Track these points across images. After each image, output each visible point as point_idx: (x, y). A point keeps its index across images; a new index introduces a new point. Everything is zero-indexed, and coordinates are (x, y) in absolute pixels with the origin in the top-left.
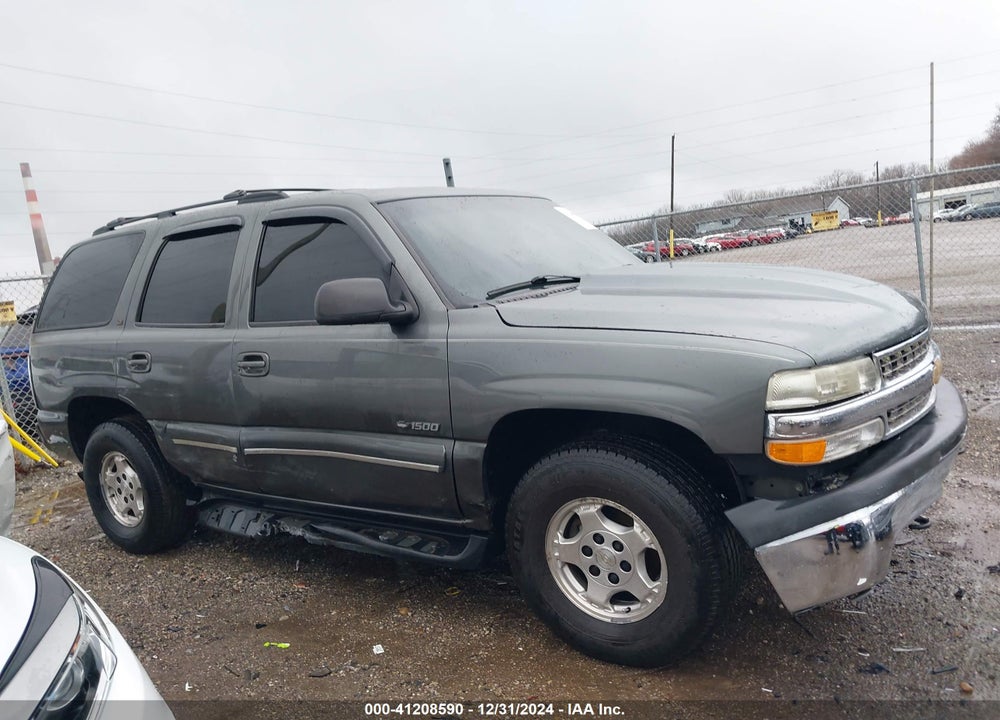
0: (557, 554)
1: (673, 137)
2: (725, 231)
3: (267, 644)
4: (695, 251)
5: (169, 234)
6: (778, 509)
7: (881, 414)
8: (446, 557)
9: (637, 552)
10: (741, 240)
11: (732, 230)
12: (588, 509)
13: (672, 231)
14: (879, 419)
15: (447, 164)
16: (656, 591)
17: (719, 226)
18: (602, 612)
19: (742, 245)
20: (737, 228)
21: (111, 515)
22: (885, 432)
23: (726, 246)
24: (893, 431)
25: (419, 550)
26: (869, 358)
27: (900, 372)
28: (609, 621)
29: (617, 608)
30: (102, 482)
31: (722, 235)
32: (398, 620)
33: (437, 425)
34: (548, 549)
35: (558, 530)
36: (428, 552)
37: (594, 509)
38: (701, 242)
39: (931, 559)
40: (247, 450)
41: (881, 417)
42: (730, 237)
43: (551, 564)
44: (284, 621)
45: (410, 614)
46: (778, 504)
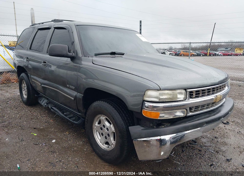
0: (95, 128)
1: (215, 23)
2: (225, 51)
3: (32, 133)
4: (215, 55)
5: (39, 28)
6: (142, 130)
7: (187, 108)
8: (75, 122)
9: (111, 132)
10: (229, 54)
11: (227, 51)
12: (103, 118)
13: (209, 49)
14: (185, 110)
15: (141, 22)
16: (114, 144)
17: (224, 49)
18: (103, 146)
19: (229, 55)
20: (229, 51)
21: (23, 95)
22: (187, 114)
23: (224, 55)
24: (191, 114)
25: (70, 119)
26: (185, 91)
27: (200, 96)
28: (103, 148)
29: (106, 145)
30: (22, 87)
31: (224, 52)
32: (65, 135)
33: (74, 87)
34: (93, 126)
35: (97, 121)
36: (71, 120)
37: (104, 118)
38: (217, 53)
39: (212, 152)
40: (42, 85)
41: (186, 109)
42: (226, 53)
43: (93, 130)
44: (41, 128)
45: (68, 134)
46: (142, 128)
